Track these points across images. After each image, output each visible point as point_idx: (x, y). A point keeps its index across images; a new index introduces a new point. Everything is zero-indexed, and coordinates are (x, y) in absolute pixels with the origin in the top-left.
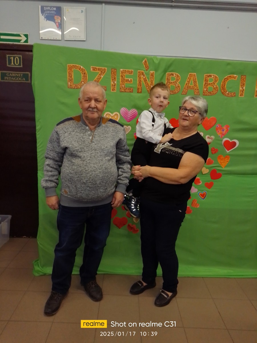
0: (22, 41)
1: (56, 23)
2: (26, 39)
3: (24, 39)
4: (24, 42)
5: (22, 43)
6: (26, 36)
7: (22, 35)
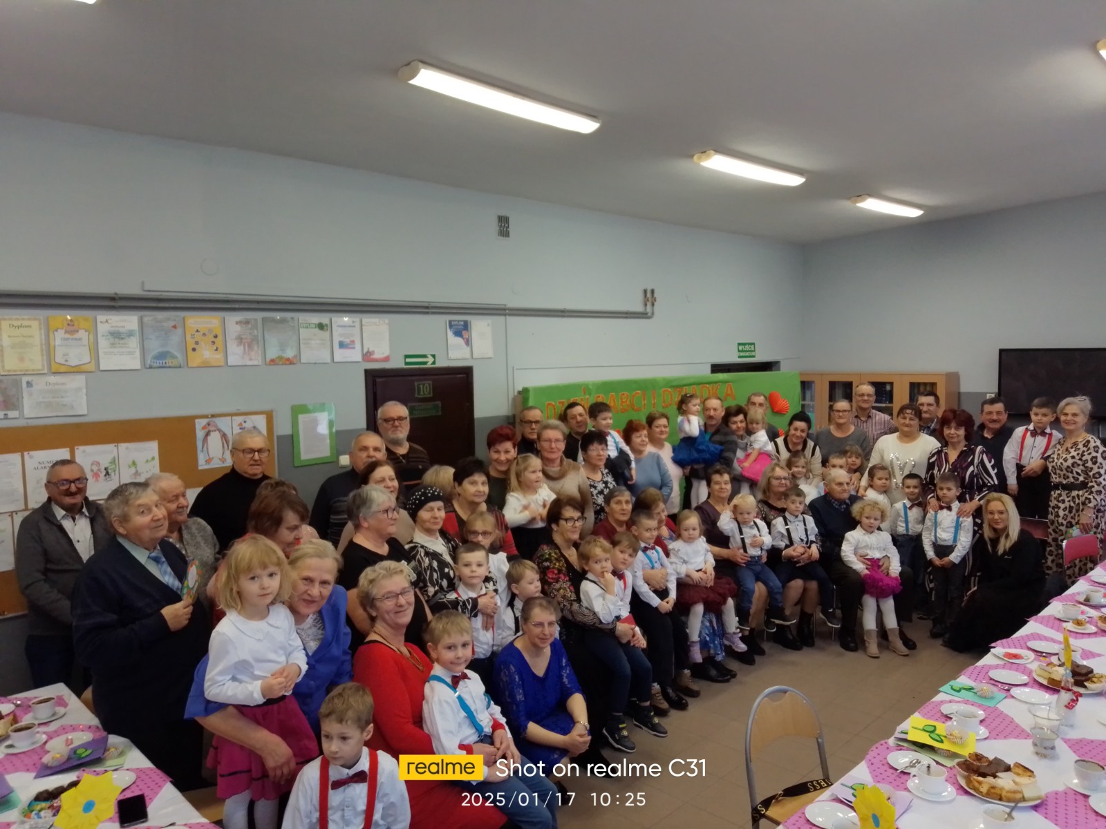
0: (430, 363)
1: (463, 339)
2: (433, 360)
3: (431, 360)
4: (432, 364)
5: (429, 365)
6: (434, 356)
7: (429, 356)
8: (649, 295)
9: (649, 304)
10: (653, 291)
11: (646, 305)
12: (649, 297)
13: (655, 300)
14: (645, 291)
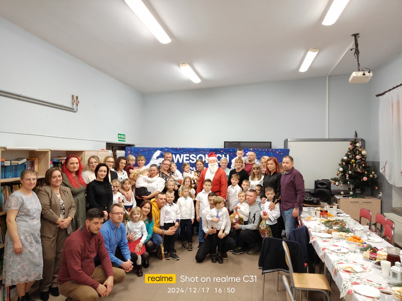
8: (75, 99)
9: (75, 104)
10: (77, 97)
11: (73, 104)
12: (75, 100)
13: (79, 102)
14: (73, 96)
